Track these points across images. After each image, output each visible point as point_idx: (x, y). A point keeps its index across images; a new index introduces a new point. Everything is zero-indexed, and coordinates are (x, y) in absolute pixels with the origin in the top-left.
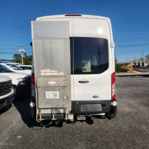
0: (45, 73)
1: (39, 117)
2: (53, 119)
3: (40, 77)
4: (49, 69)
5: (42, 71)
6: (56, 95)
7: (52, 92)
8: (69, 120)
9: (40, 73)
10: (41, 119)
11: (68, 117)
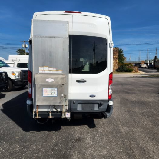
0: (43, 71)
1: (35, 115)
2: (50, 117)
3: (38, 74)
4: (48, 67)
5: (40, 68)
6: (54, 93)
7: (50, 89)
8: (66, 118)
9: (38, 70)
10: (37, 117)
11: (65, 115)
